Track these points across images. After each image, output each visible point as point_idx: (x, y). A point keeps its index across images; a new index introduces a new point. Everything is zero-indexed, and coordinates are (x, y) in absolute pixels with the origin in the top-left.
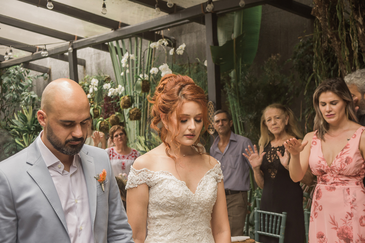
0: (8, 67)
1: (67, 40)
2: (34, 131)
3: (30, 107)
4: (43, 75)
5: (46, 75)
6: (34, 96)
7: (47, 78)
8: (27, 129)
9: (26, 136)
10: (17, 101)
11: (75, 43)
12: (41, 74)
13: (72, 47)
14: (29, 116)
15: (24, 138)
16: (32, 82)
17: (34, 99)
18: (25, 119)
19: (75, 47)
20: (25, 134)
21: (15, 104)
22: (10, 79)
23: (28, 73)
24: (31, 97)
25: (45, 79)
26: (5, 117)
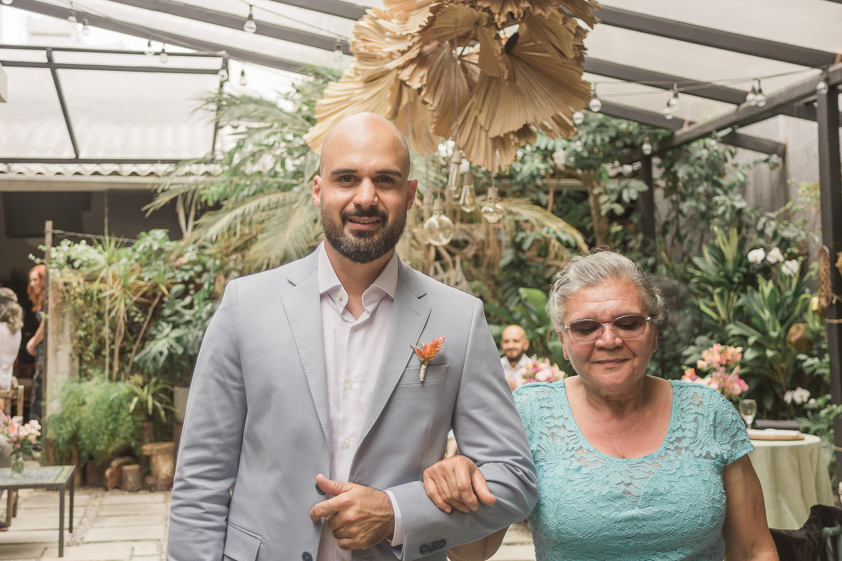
0: (689, 142)
1: (813, 66)
2: (740, 283)
3: (734, 232)
4: (766, 161)
5: (775, 158)
6: (739, 205)
7: (776, 165)
8: (723, 280)
9: (721, 295)
10: (706, 217)
11: (835, 72)
12: (764, 156)
13: (827, 80)
14: (730, 251)
15: (716, 298)
16: (745, 176)
17: (740, 212)
18: (720, 258)
19: (834, 80)
20: (718, 290)
21: (702, 225)
22: (691, 170)
23: (733, 155)
24: (733, 207)
25: (772, 169)
26: (684, 255)
